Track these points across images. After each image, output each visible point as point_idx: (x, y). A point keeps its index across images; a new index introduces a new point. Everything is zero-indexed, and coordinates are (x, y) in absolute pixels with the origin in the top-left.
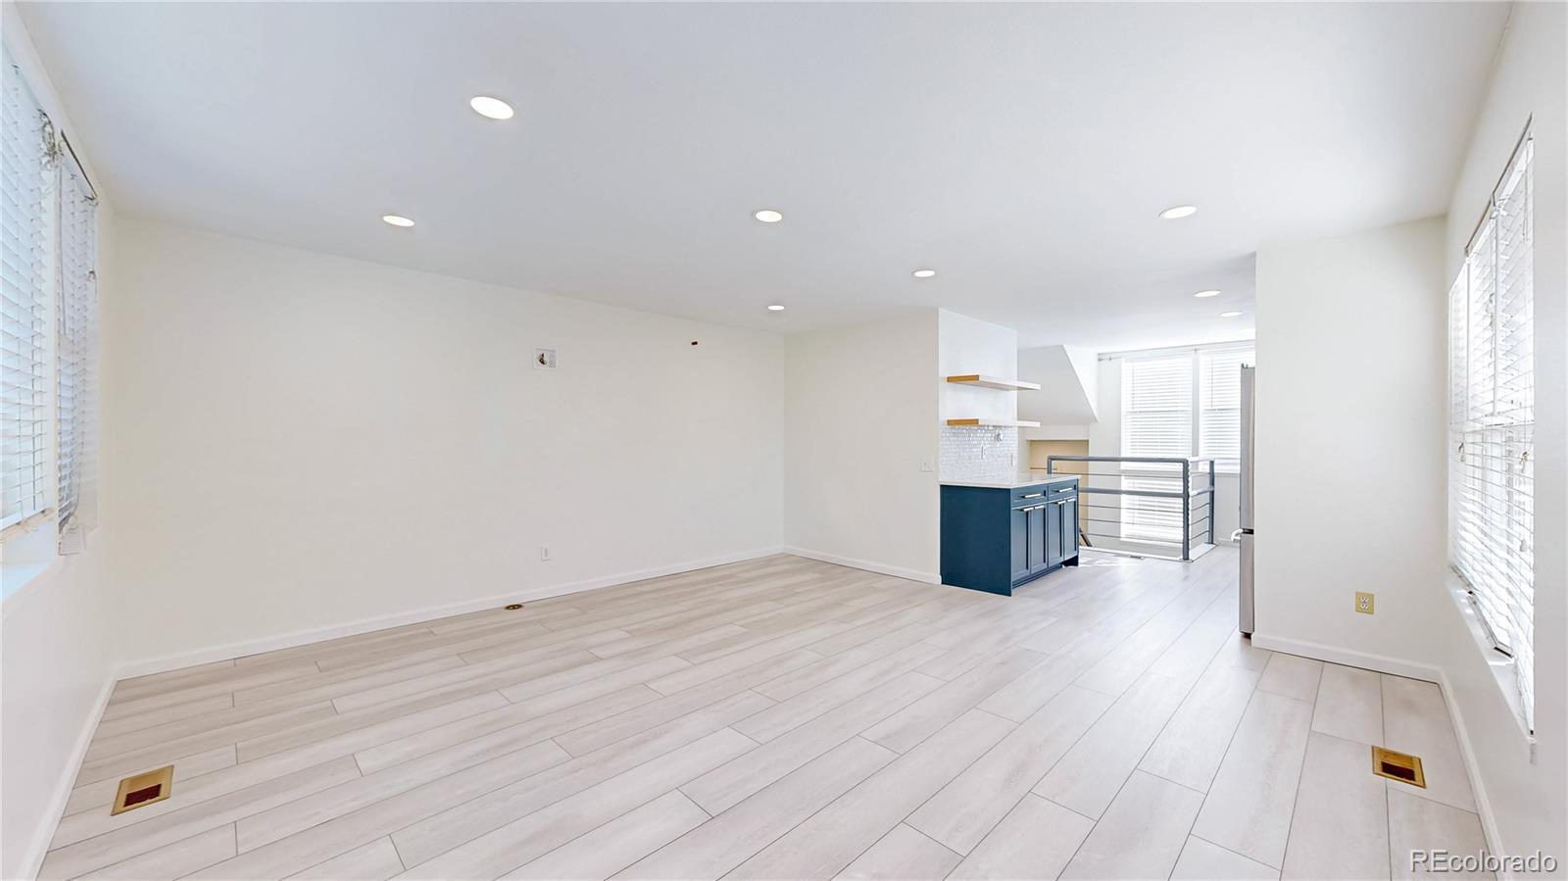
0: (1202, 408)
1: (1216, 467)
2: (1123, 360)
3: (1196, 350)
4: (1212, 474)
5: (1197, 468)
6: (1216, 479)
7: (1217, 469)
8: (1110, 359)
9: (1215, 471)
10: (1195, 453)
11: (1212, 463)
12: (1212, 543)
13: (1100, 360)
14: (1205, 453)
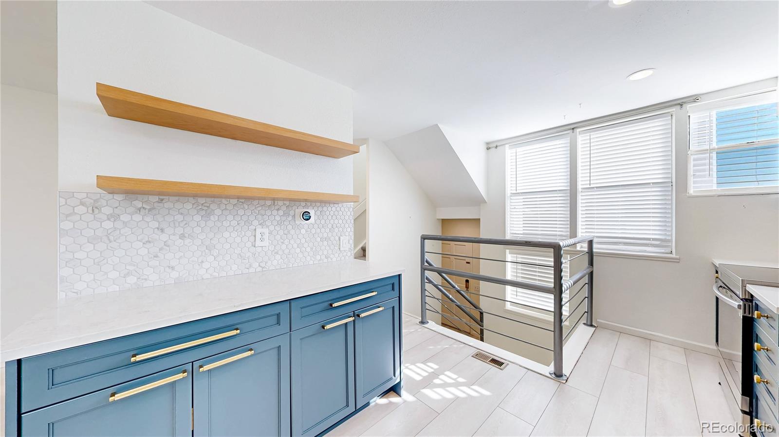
0: (580, 187)
1: (595, 246)
2: (507, 146)
3: (573, 129)
4: (591, 253)
5: (576, 248)
6: (595, 258)
7: (596, 248)
8: (496, 147)
9: (594, 250)
10: (573, 234)
11: (591, 243)
12: (591, 325)
13: (488, 149)
14: (583, 233)
